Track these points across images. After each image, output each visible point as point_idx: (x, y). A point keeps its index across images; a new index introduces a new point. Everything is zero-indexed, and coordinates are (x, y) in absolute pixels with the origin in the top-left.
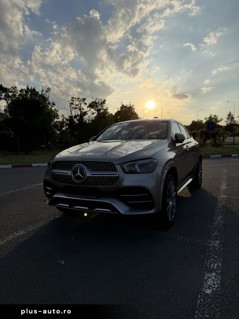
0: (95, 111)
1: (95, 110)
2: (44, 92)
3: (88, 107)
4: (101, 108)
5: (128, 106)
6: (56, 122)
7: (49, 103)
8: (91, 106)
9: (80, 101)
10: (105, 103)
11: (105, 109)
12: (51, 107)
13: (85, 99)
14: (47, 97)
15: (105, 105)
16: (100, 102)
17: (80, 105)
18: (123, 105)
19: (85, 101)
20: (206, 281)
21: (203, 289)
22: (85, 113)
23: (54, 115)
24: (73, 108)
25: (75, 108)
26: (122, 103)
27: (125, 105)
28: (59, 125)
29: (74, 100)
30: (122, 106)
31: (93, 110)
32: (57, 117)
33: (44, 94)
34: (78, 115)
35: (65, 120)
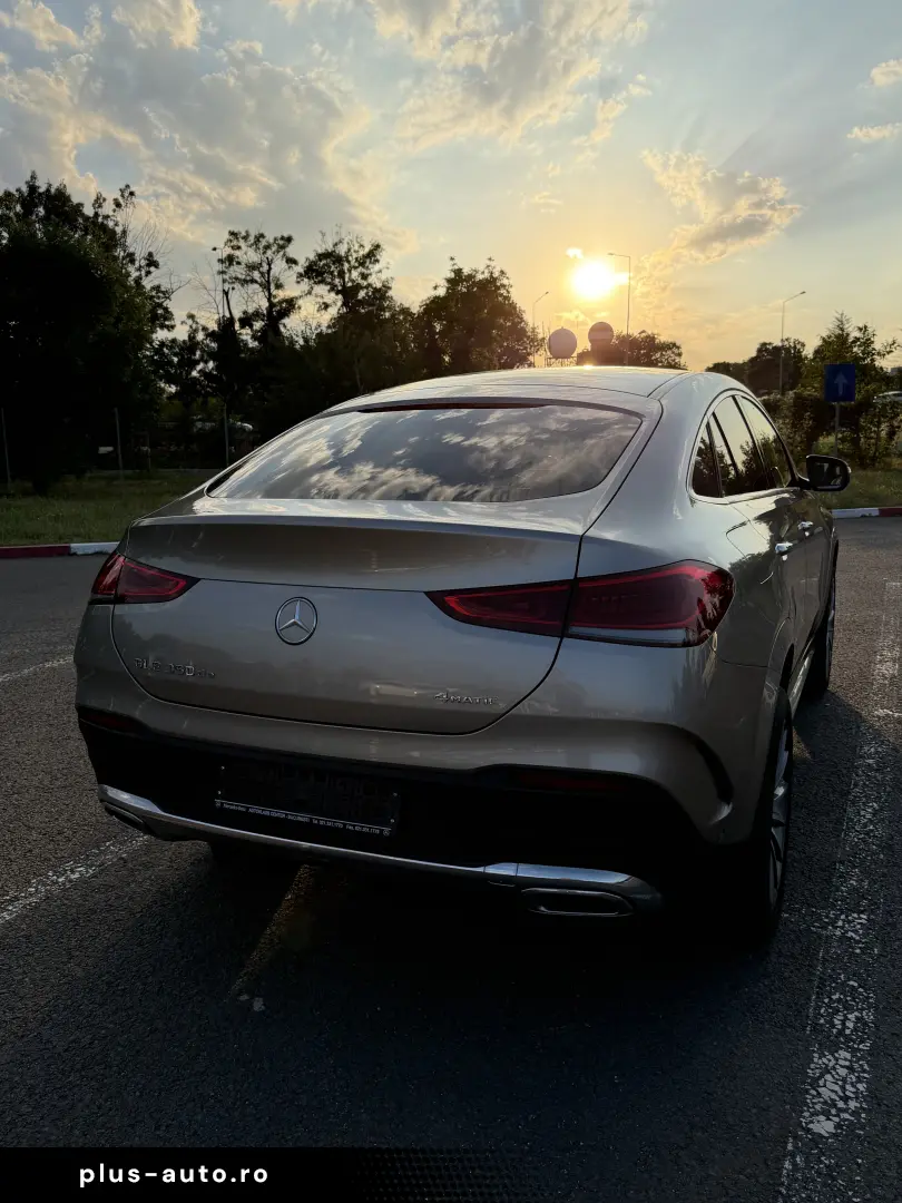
0: (333, 294)
1: (332, 290)
2: (108, 208)
3: (300, 275)
4: (360, 281)
5: (480, 277)
6: (162, 344)
7: (131, 258)
8: (314, 272)
9: (267, 247)
10: (377, 261)
11: (379, 285)
12: (137, 274)
13: (289, 240)
14: (119, 230)
15: (377, 267)
16: (355, 255)
17: (265, 268)
18: (458, 272)
19: (288, 250)
20: (815, 1083)
21: (804, 1117)
22: (290, 306)
23: (153, 311)
24: (236, 278)
25: (244, 282)
26: (452, 259)
27: (466, 271)
28: (176, 359)
29: (242, 243)
30: (453, 275)
31: (322, 289)
32: (167, 323)
33: (107, 217)
34: (257, 315)
35: (200, 336)
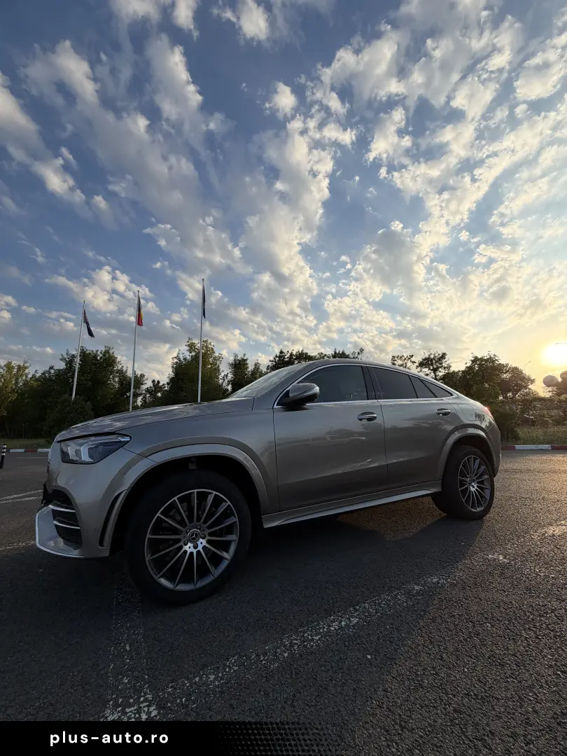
1: (429, 369)
2: (356, 355)
3: (417, 366)
4: (439, 365)
5: (485, 358)
8: (421, 365)
9: (405, 359)
10: (445, 358)
11: (446, 366)
13: (412, 356)
16: (437, 358)
17: (405, 366)
18: (476, 357)
19: (412, 359)
26: (472, 353)
27: (479, 357)
29: (397, 359)
30: (473, 359)
